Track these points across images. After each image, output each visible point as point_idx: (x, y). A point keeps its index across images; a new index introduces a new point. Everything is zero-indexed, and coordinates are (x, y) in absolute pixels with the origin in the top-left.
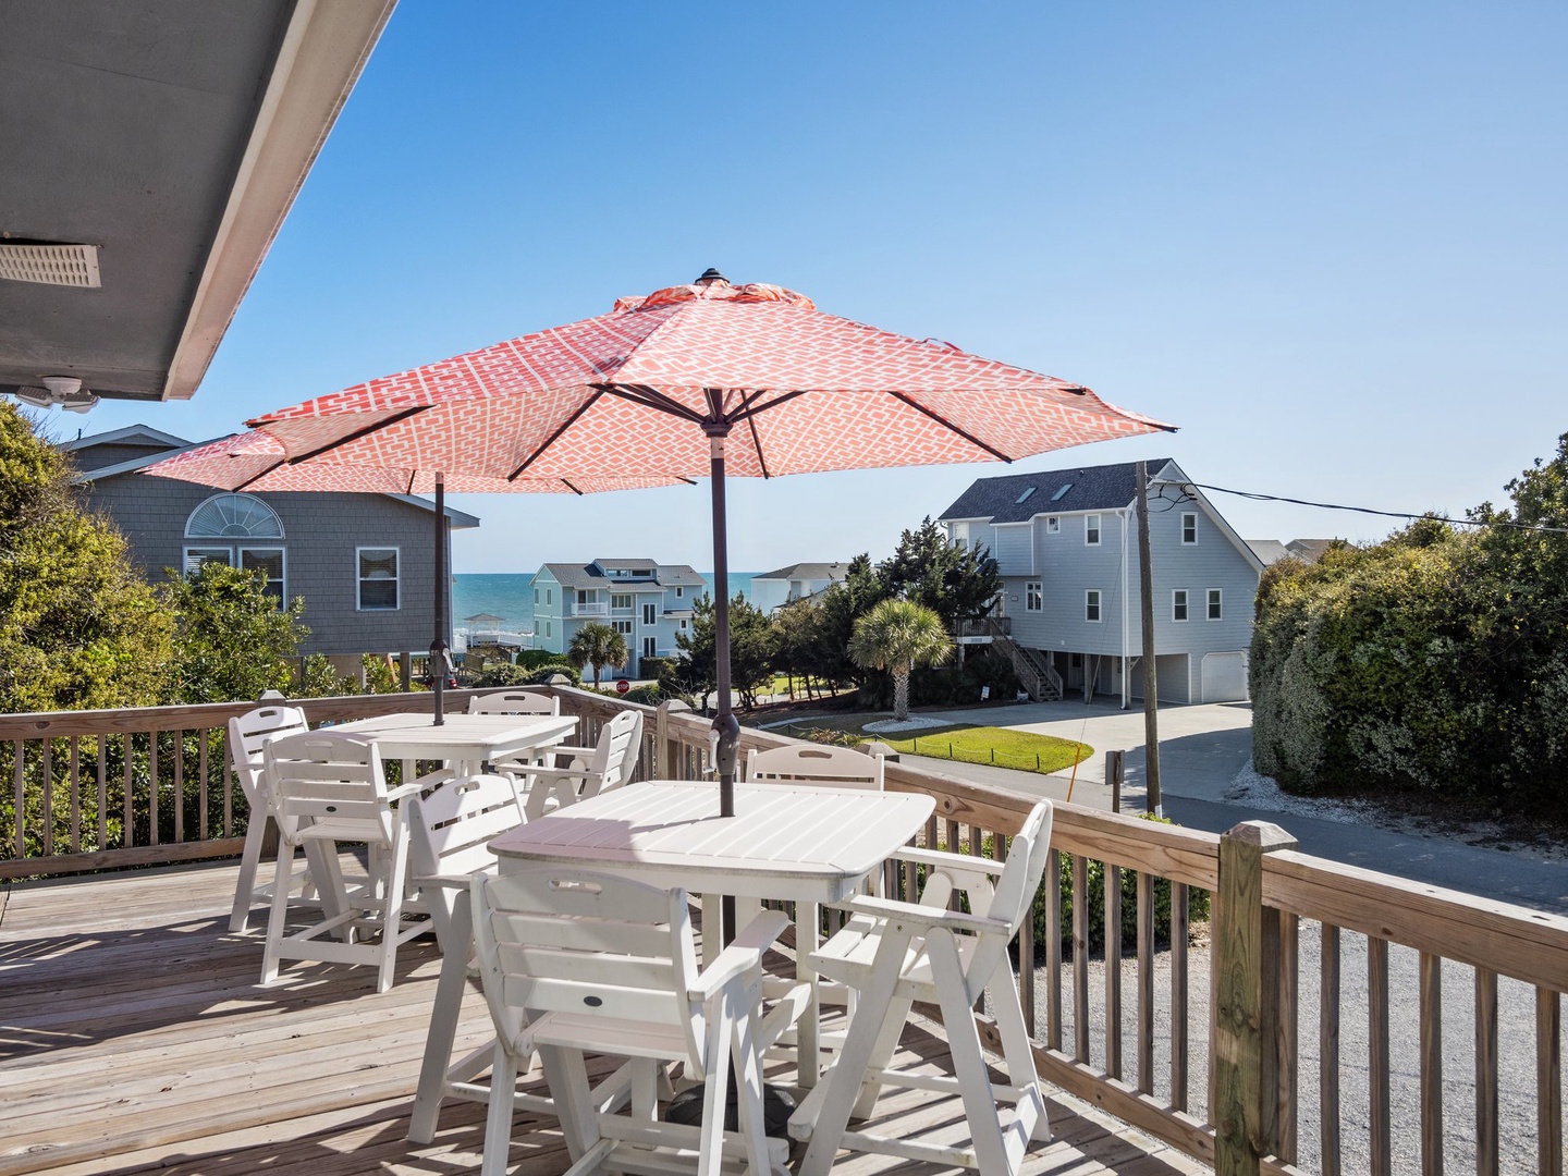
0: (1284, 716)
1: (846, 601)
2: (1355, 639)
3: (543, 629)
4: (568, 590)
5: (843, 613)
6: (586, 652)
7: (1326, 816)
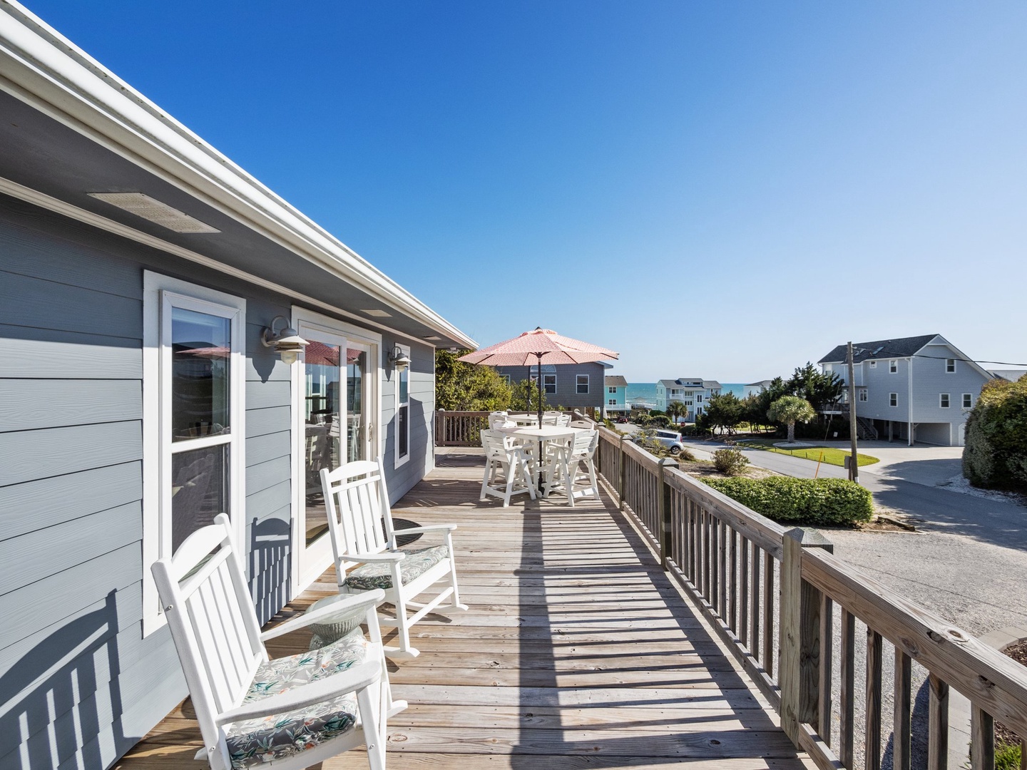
0: (974, 452)
1: (769, 394)
2: (1006, 417)
3: (659, 403)
4: (668, 389)
5: (767, 399)
6: (672, 411)
7: (989, 498)
